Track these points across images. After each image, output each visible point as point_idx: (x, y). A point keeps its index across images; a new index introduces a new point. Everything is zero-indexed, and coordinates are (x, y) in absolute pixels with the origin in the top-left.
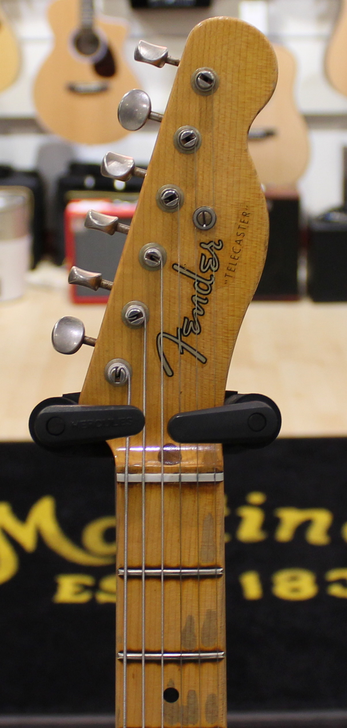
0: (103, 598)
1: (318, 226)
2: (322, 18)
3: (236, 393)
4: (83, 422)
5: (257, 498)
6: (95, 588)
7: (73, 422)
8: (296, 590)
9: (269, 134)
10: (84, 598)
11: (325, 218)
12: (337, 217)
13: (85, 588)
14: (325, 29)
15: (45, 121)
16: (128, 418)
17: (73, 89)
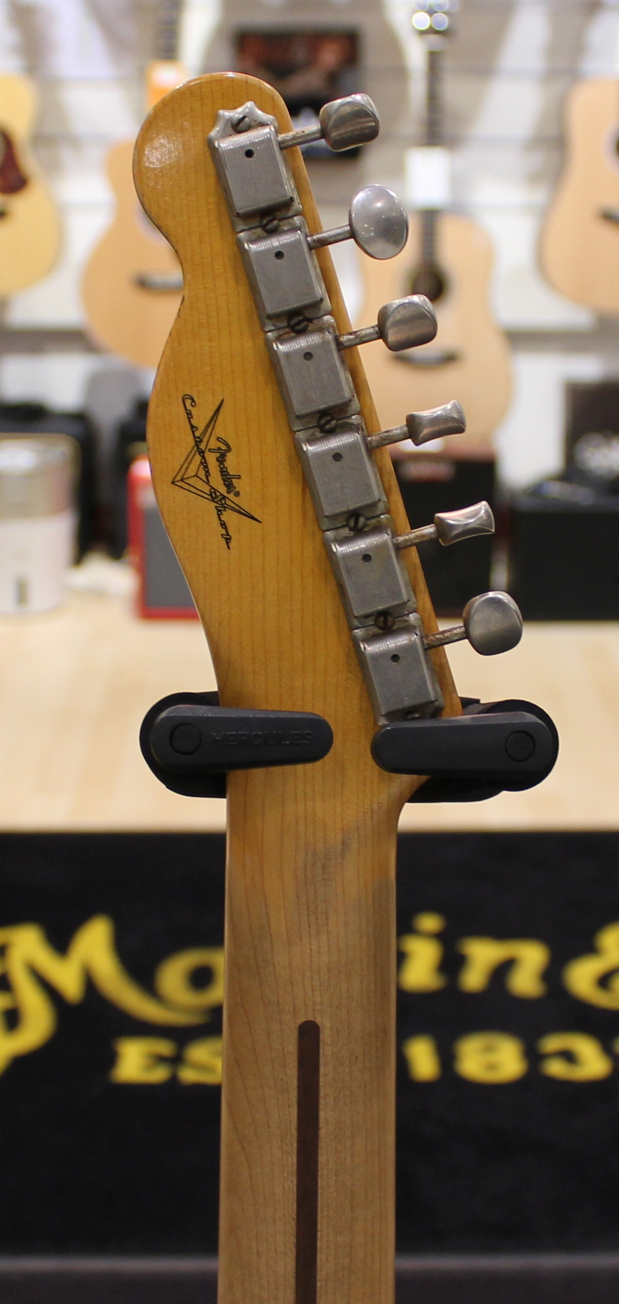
0: (188, 1075)
1: (526, 504)
2: (534, 178)
3: (477, 701)
4: (232, 735)
5: (430, 922)
6: (176, 1060)
7: (214, 734)
8: (492, 1067)
9: (449, 359)
10: (159, 1075)
11: (536, 490)
12: (557, 491)
13: (161, 1059)
14: (539, 196)
15: (100, 333)
16: (305, 732)
17: (143, 284)
